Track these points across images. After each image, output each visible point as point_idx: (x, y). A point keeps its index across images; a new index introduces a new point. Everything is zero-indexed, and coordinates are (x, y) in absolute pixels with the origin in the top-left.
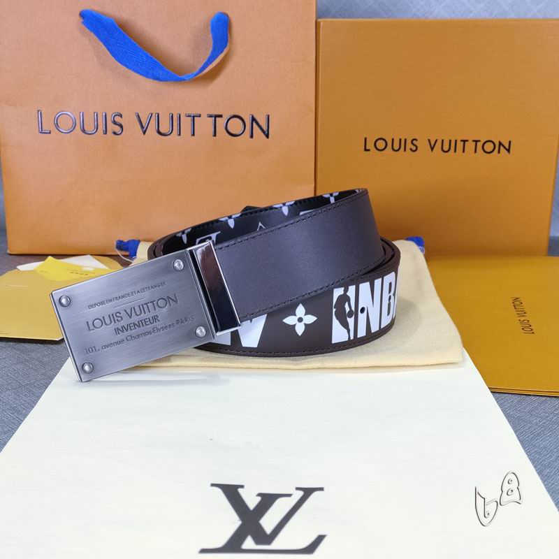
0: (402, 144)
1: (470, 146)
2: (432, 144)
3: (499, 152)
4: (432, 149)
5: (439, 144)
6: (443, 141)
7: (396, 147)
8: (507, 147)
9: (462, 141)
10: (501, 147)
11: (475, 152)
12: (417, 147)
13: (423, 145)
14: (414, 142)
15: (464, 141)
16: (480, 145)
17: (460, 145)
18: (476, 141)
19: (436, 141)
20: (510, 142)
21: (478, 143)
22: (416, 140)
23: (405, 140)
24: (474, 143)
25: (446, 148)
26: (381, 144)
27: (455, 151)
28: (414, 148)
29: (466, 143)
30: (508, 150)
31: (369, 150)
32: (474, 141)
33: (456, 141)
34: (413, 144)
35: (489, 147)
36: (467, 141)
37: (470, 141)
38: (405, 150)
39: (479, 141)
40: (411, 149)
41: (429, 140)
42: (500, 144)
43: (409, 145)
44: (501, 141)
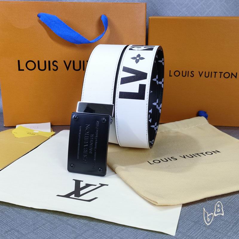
0: (187, 73)
1: (218, 75)
2: (201, 74)
3: (231, 78)
4: (201, 76)
5: (203, 74)
6: (205, 72)
7: (184, 75)
8: (235, 75)
9: (214, 72)
10: (233, 75)
11: (220, 77)
12: (193, 75)
13: (196, 74)
14: (192, 73)
15: (215, 73)
16: (222, 74)
17: (213, 74)
18: (221, 73)
19: (203, 72)
20: (237, 73)
21: (222, 73)
22: (193, 72)
23: (188, 72)
24: (220, 73)
25: (207, 76)
26: (177, 73)
27: (211, 77)
28: (192, 75)
29: (216, 73)
30: (236, 77)
31: (172, 76)
32: (220, 72)
33: (212, 72)
34: (192, 74)
35: (227, 75)
36: (217, 72)
37: (218, 72)
38: (188, 76)
39: (222, 72)
40: (191, 76)
41: (199, 72)
42: (232, 74)
43: (190, 74)
44: (233, 73)
